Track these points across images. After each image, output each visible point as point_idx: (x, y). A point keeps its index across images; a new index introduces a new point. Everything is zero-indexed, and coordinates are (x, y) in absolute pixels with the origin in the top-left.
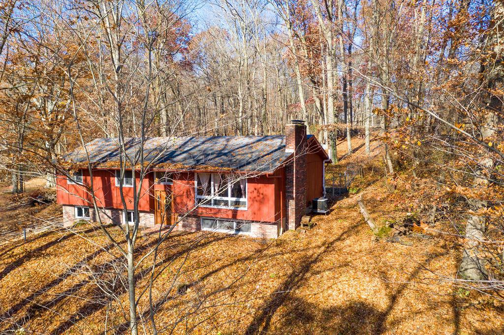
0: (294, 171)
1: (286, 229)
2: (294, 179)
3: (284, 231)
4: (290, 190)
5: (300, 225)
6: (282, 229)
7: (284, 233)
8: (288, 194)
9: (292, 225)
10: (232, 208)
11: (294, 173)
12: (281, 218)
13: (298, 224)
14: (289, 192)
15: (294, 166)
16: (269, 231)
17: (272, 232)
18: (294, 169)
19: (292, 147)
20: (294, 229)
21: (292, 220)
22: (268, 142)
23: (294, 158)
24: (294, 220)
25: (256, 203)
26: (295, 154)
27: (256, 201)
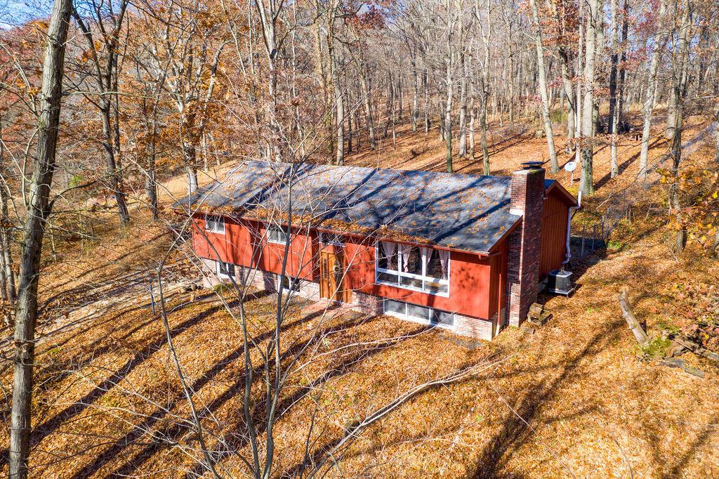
0: (522, 242)
1: (505, 325)
2: (522, 254)
3: (502, 328)
4: (514, 269)
5: (527, 318)
6: (498, 327)
7: (502, 332)
8: (511, 275)
9: (514, 319)
10: (428, 291)
11: (522, 245)
12: (497, 311)
13: (523, 318)
14: (512, 272)
15: (523, 235)
16: (480, 328)
17: (485, 331)
18: (522, 240)
19: (521, 207)
20: (517, 325)
21: (515, 313)
22: (484, 190)
23: (523, 223)
24: (518, 313)
25: (462, 289)
26: (524, 218)
27: (464, 287)
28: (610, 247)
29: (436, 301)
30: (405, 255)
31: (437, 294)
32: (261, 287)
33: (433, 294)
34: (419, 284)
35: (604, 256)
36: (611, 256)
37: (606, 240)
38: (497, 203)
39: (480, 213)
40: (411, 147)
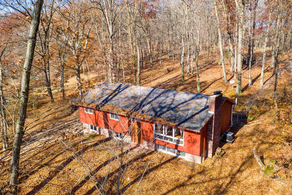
0: (213, 124)
1: (206, 157)
2: (213, 129)
3: (205, 158)
4: (210, 135)
5: (215, 154)
6: (204, 158)
7: (205, 161)
8: (209, 137)
9: (210, 155)
10: (175, 143)
11: (213, 125)
12: (203, 153)
13: (213, 154)
15: (213, 121)
16: (196, 159)
17: (198, 160)
18: (213, 123)
19: (213, 110)
20: (211, 157)
21: (210, 152)
22: (198, 101)
23: (214, 117)
24: (212, 152)
25: (189, 143)
26: (214, 115)
27: (190, 142)
28: (249, 118)
29: (179, 147)
30: (166, 128)
31: (179, 145)
32: (107, 136)
33: (177, 144)
34: (171, 140)
35: (246, 123)
36: (249, 123)
37: (247, 115)
38: (203, 108)
39: (196, 112)
40: (168, 67)
